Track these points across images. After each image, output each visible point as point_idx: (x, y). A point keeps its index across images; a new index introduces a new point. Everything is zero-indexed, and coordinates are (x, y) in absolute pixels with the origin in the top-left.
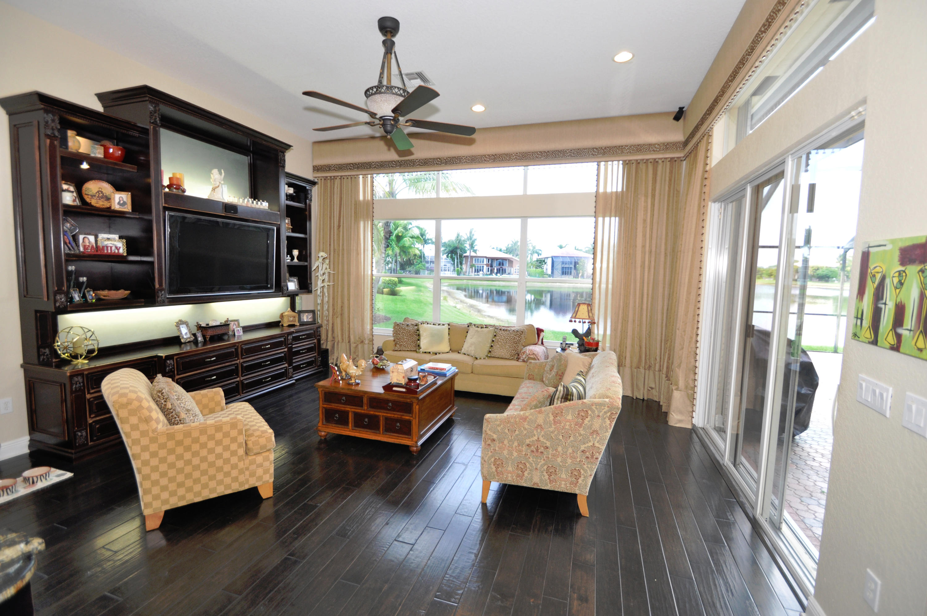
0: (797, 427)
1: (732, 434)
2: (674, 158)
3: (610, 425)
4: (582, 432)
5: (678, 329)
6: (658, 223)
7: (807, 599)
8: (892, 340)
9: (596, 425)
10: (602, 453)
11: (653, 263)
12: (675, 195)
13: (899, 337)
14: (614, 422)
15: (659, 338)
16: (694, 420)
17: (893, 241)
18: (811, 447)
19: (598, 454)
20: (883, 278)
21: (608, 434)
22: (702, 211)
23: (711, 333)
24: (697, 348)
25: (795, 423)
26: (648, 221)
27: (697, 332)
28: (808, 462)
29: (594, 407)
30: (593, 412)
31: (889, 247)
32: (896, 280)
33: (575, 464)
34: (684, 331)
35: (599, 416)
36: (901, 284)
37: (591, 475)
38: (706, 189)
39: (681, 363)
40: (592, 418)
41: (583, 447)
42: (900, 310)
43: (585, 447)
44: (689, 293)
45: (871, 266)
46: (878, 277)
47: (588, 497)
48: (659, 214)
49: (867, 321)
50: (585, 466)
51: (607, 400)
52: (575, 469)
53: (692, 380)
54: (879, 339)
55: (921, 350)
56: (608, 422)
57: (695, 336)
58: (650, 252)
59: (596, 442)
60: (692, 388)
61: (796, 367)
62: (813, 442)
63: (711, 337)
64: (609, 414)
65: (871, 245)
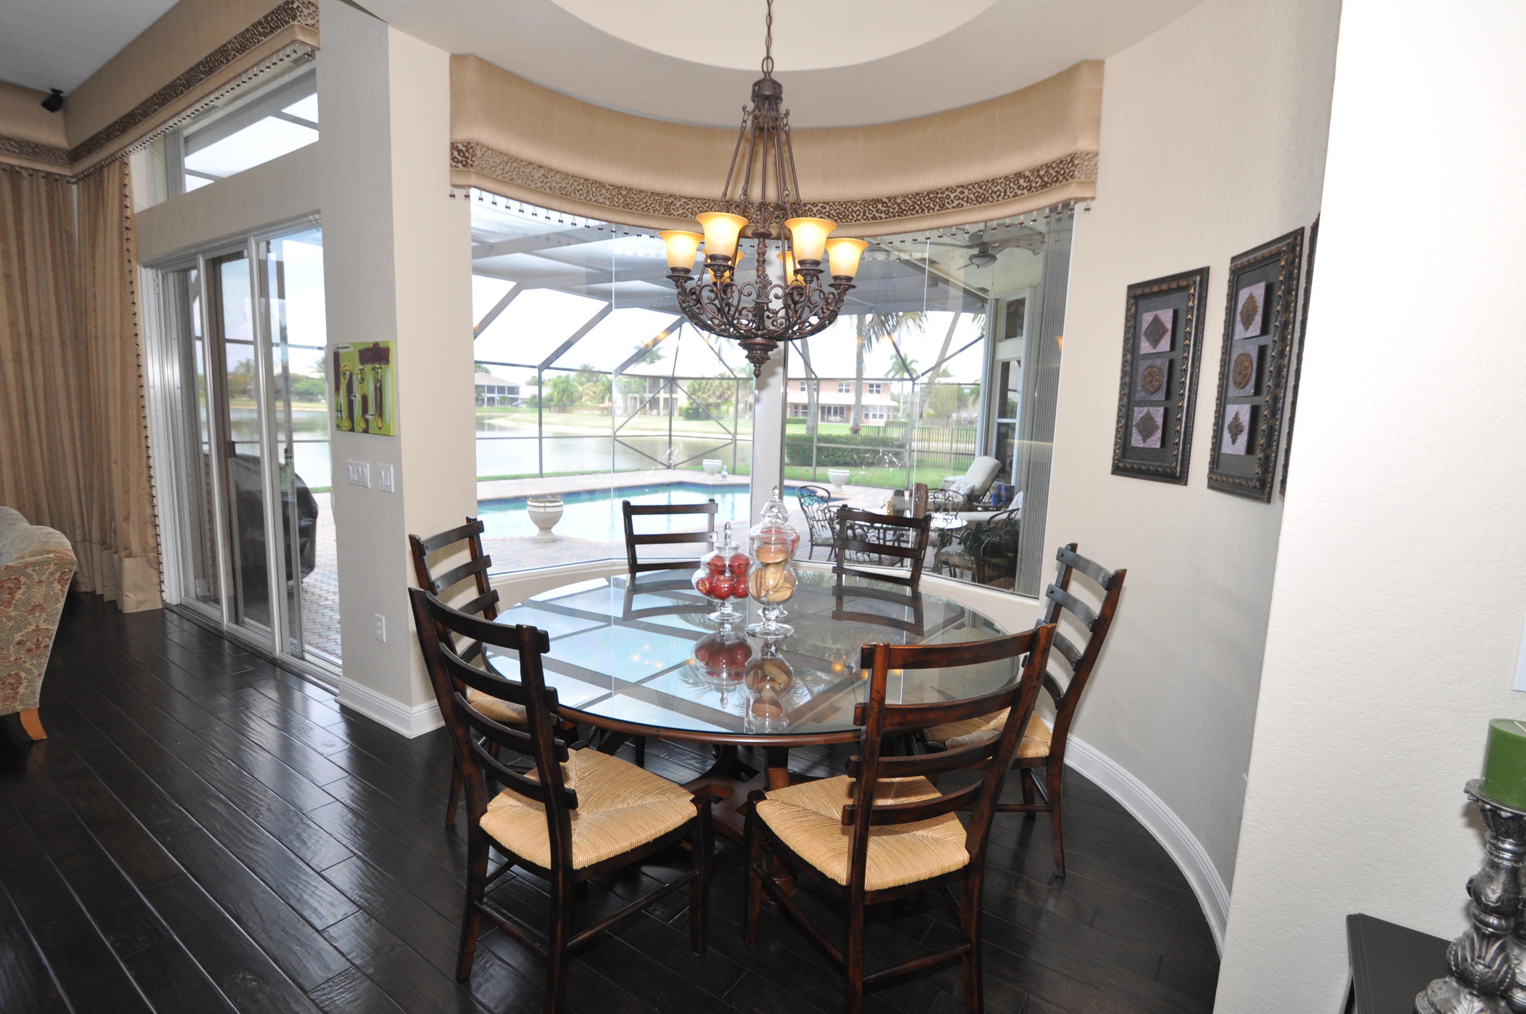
0: (303, 570)
1: (228, 598)
2: (53, 174)
3: (62, 590)
4: (13, 614)
5: (116, 463)
6: (38, 285)
7: (337, 688)
8: (363, 425)
9: (38, 595)
10: (54, 637)
11: (38, 355)
12: (65, 240)
13: (367, 421)
14: (68, 585)
15: (73, 485)
16: (164, 595)
17: (354, 344)
18: (322, 590)
19: (47, 640)
20: (351, 375)
21: (60, 606)
22: (128, 278)
23: (170, 464)
24: (152, 487)
25: (302, 565)
26: (16, 276)
27: (148, 463)
28: (321, 603)
29: (29, 570)
30: (29, 577)
31: (351, 350)
32: (359, 376)
33: (7, 666)
34: (127, 464)
35: (40, 582)
36: (363, 379)
37: (39, 675)
38: (131, 245)
39: (129, 514)
40: (29, 588)
41: (18, 637)
42: (365, 399)
43: (22, 636)
44: (125, 404)
45: (342, 365)
46: (348, 373)
47: (39, 709)
48: (36, 267)
49: (345, 414)
50: (27, 665)
51: (51, 555)
52: (9, 675)
53: (153, 536)
54: (355, 426)
55: (380, 428)
56: (58, 587)
57: (145, 470)
58: (30, 335)
59: (41, 621)
60: (154, 548)
61: (292, 499)
62: (323, 585)
63: (171, 470)
64: (57, 576)
65: (340, 346)
